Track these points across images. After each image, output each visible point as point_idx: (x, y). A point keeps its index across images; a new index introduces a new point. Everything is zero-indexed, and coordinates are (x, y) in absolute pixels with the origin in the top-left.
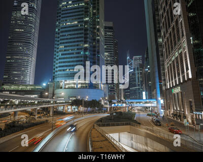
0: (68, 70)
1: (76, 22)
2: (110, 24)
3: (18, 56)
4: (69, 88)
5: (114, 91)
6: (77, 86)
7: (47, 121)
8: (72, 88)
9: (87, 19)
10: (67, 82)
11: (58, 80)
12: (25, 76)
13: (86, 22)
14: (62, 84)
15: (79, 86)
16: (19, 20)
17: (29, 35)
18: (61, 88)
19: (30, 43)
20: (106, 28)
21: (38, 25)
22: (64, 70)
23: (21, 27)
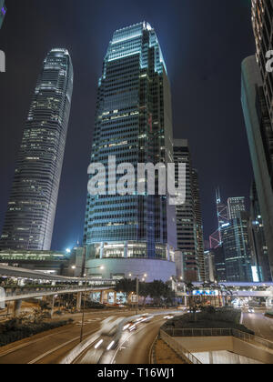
0: (110, 224)
1: (125, 143)
2: (184, 143)
3: (27, 200)
4: (111, 257)
5: (195, 263)
6: (126, 254)
7: (71, 320)
8: (118, 257)
9: (143, 136)
10: (109, 246)
11: (90, 242)
12: (36, 235)
13: (142, 142)
14: (99, 250)
15: (130, 253)
16: (33, 143)
17: (47, 165)
18: (98, 257)
19: (48, 178)
20: (175, 149)
21: (62, 149)
22: (103, 225)
23: (35, 153)
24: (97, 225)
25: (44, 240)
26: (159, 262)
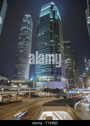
0: (42, 71)
1: (46, 44)
2: (68, 42)
4: (43, 81)
5: (74, 83)
6: (48, 80)
8: (46, 81)
9: (52, 41)
10: (43, 78)
11: (37, 76)
12: (24, 75)
13: (52, 43)
14: (40, 79)
15: (49, 80)
16: (21, 46)
17: (26, 53)
18: (39, 81)
19: (26, 57)
21: (30, 47)
22: (40, 71)
23: (22, 49)
24: (38, 71)
25: (27, 76)
26: (59, 82)
